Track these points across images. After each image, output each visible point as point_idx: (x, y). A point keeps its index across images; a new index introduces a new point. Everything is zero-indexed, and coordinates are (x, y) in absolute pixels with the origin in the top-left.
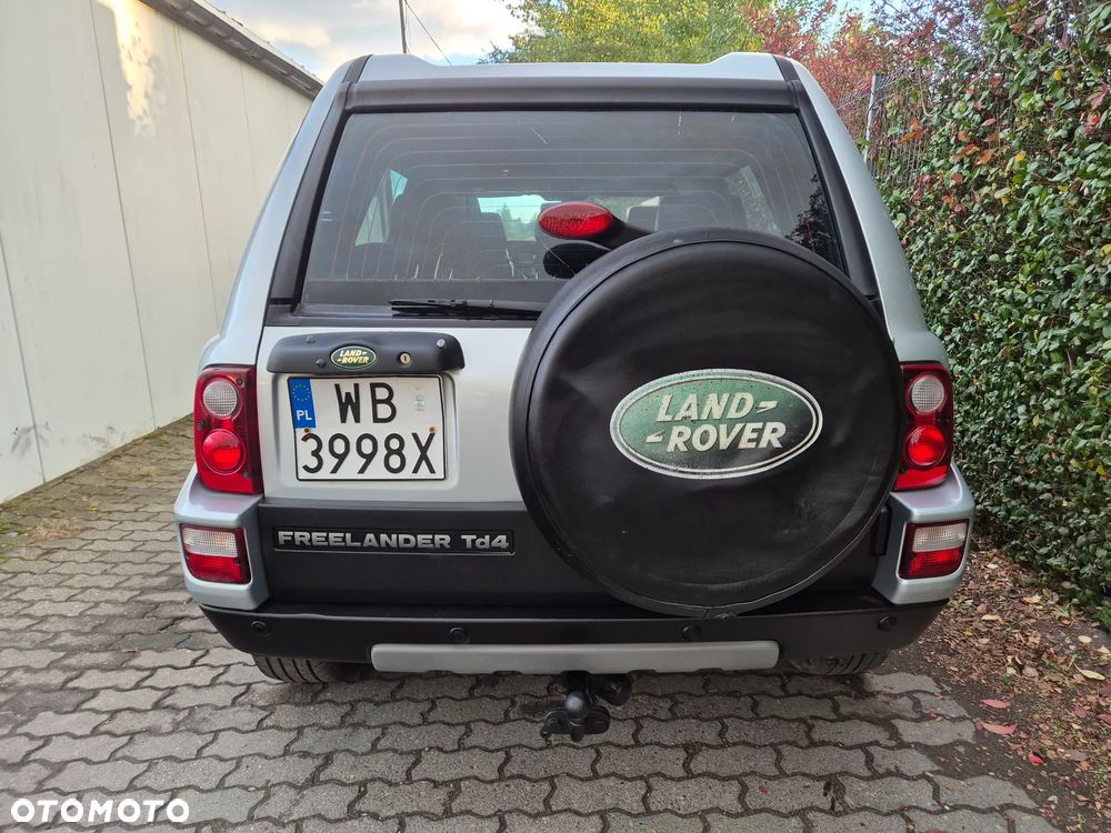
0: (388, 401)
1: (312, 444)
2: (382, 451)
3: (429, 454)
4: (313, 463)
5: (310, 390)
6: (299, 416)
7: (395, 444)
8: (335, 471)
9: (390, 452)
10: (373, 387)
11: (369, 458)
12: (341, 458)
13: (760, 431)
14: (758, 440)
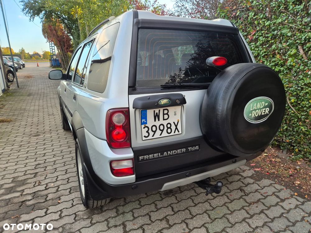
0: (167, 114)
1: (146, 129)
2: (166, 128)
3: (178, 127)
4: (147, 135)
5: (147, 113)
6: (143, 121)
7: (169, 126)
8: (153, 136)
9: (168, 128)
10: (164, 110)
11: (162, 131)
12: (155, 132)
13: (265, 110)
14: (265, 113)
